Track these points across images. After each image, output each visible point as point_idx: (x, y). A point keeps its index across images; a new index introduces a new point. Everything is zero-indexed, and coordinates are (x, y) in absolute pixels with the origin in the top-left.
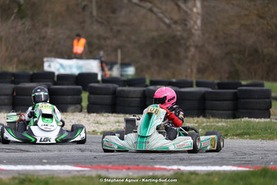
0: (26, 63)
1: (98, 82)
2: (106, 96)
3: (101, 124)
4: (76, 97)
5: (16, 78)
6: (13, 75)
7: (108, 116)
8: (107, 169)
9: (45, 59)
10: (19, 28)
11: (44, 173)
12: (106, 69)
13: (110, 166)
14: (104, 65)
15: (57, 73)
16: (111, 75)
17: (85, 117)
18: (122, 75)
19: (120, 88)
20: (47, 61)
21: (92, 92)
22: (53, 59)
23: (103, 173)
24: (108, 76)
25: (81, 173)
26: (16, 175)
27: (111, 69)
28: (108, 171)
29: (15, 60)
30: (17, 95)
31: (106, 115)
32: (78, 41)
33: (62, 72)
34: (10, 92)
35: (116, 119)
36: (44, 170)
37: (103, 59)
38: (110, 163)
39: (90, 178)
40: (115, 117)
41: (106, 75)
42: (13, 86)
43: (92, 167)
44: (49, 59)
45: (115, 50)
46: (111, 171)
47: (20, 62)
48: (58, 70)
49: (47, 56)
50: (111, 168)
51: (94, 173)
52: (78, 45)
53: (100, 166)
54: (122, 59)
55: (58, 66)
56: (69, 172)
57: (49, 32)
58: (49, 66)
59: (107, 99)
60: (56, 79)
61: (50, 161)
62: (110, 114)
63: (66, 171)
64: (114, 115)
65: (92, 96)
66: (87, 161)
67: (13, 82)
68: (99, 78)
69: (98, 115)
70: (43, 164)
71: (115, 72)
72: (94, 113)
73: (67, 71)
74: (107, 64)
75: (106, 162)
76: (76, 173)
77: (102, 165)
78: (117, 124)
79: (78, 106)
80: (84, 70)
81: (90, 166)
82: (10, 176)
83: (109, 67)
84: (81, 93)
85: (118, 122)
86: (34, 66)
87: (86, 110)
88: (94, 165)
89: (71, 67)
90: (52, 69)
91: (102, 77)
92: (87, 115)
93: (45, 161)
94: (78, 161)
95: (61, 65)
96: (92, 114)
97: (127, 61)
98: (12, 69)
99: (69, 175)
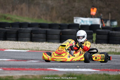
0: (65, 20)
1: (100, 29)
2: (105, 36)
3: (102, 49)
4: (90, 36)
5: (61, 27)
6: (60, 25)
7: (106, 45)
8: (108, 71)
9: (74, 18)
10: (62, 3)
11: (79, 73)
12: (103, 22)
13: (109, 69)
14: (103, 21)
15: (80, 24)
16: (106, 25)
17: (94, 46)
18: (111, 25)
19: (111, 32)
20: (75, 19)
21: (98, 33)
22: (78, 18)
23: (106, 73)
24: (104, 26)
25: (96, 73)
26: (65, 73)
27: (106, 22)
28: (108, 72)
29: (60, 18)
30: (62, 35)
31: (104, 44)
32: (93, 9)
33: (83, 24)
34: (59, 33)
35: (110, 47)
36: (78, 71)
37: (102, 18)
38: (109, 68)
39: (100, 75)
40: (109, 45)
41: (103, 25)
42: (60, 30)
43: (101, 70)
44: (76, 18)
45: (108, 13)
46: (110, 72)
47: (62, 19)
48: (81, 23)
49: (75, 16)
50: (110, 70)
51: (102, 73)
52: (93, 11)
53: (105, 69)
54: (111, 18)
55: (81, 21)
56: (90, 72)
57: (76, 5)
58: (77, 21)
59: (105, 37)
60: (80, 27)
61: (80, 67)
62: (106, 44)
63: (88, 71)
64: (108, 44)
65: (98, 36)
66: (98, 67)
67: (60, 29)
68: (100, 27)
69: (101, 45)
70: (78, 68)
71: (108, 24)
72: (99, 43)
73: (85, 24)
74: (104, 20)
75: (107, 67)
76: (93, 73)
77: (106, 69)
78: (110, 49)
79: (91, 40)
80: (93, 23)
81: (100, 69)
82: (62, 74)
83: (105, 21)
84: (92, 34)
85: (111, 48)
86: (69, 21)
87: (95, 42)
88: (102, 69)
89: (87, 21)
90: (78, 23)
91: (102, 26)
92: (95, 45)
93: (78, 67)
94: (94, 67)
95: (82, 21)
96: (98, 44)
97: (113, 18)
98: (58, 22)
99: (90, 74)
